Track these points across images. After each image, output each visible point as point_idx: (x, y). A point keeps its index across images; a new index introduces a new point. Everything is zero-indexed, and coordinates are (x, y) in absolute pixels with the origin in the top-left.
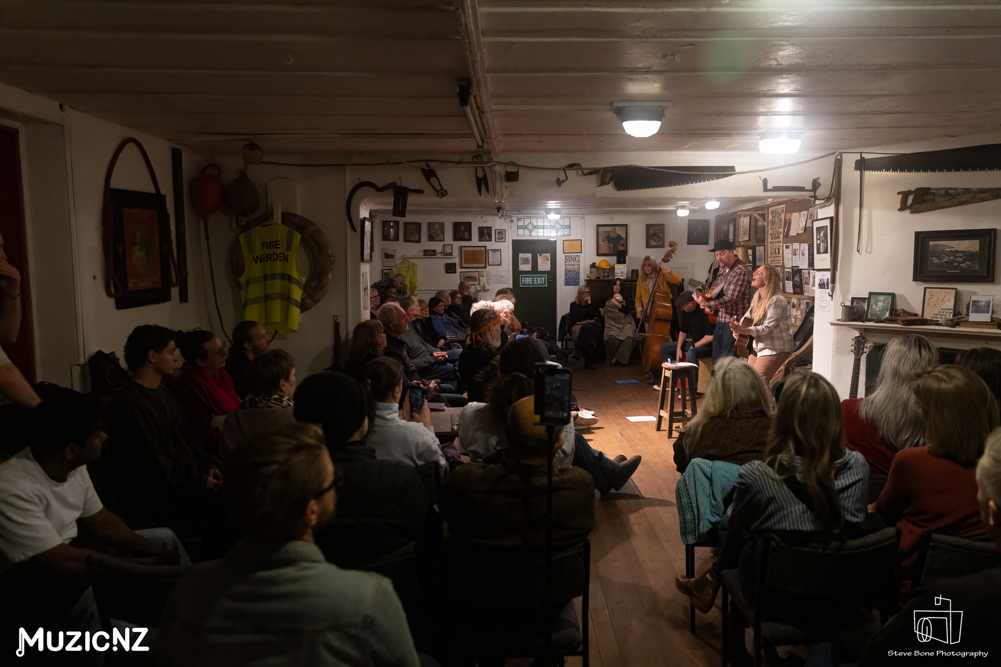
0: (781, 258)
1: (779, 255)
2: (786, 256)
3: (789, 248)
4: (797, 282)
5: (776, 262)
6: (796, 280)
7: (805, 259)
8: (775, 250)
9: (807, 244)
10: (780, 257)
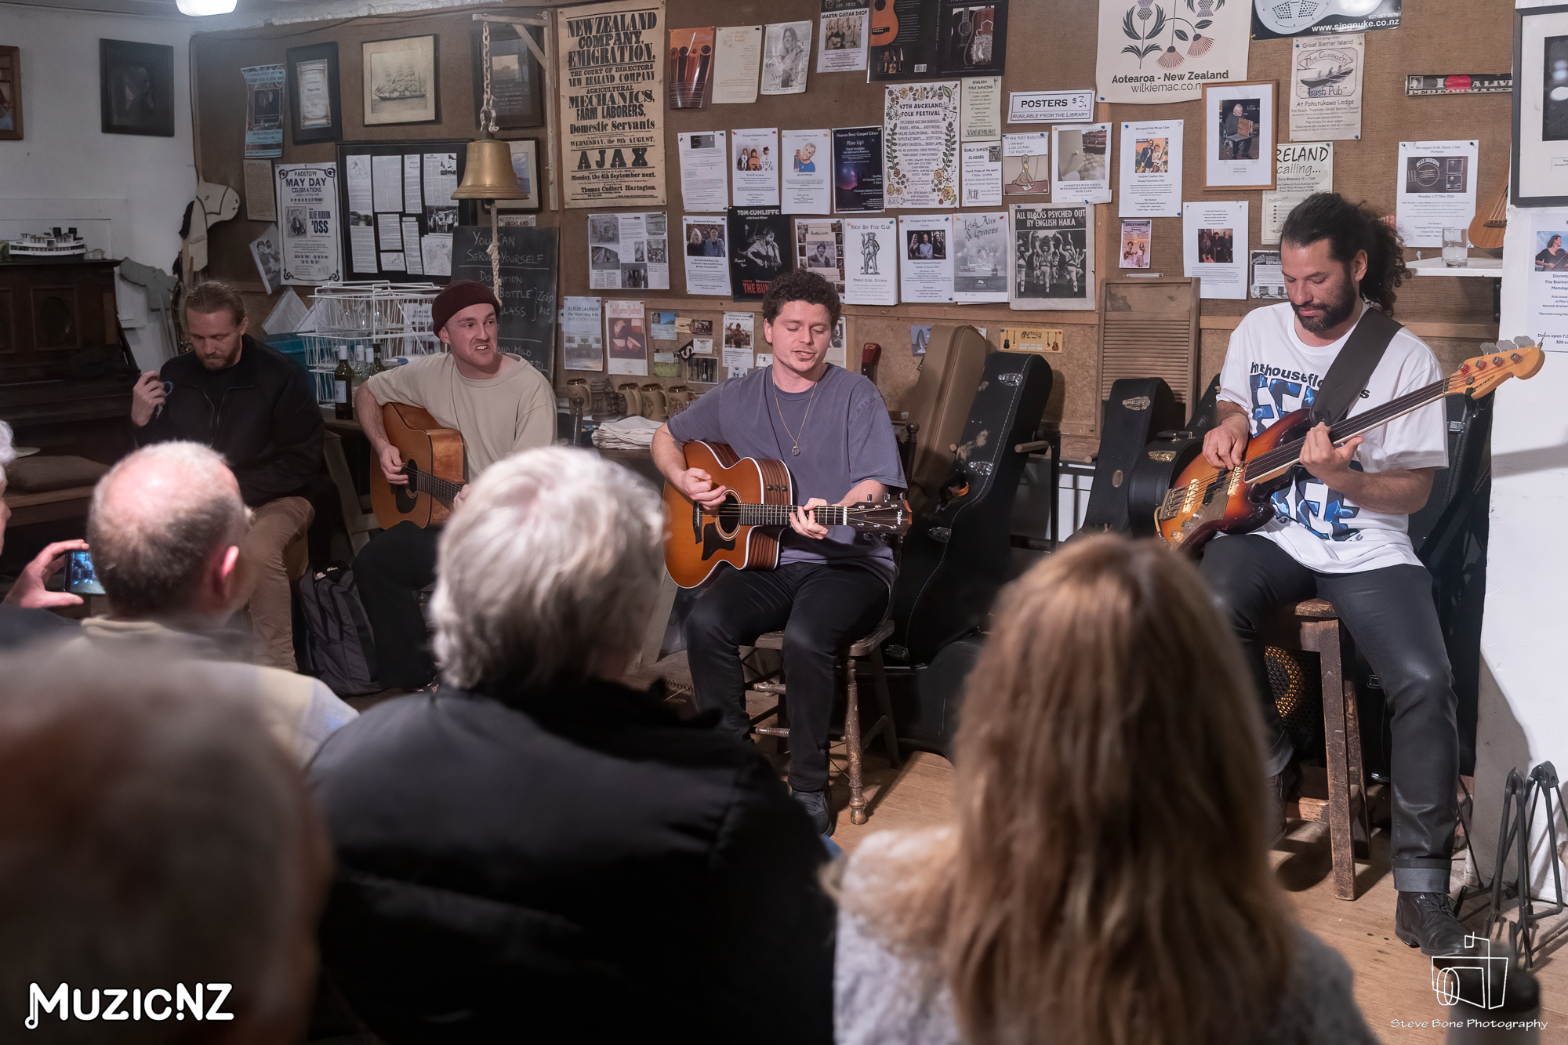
0: (659, 181)
1: (637, 171)
2: (691, 174)
3: (712, 145)
4: (766, 258)
5: (624, 192)
6: (757, 254)
7: (820, 182)
8: (618, 154)
9: (827, 131)
10: (652, 175)
